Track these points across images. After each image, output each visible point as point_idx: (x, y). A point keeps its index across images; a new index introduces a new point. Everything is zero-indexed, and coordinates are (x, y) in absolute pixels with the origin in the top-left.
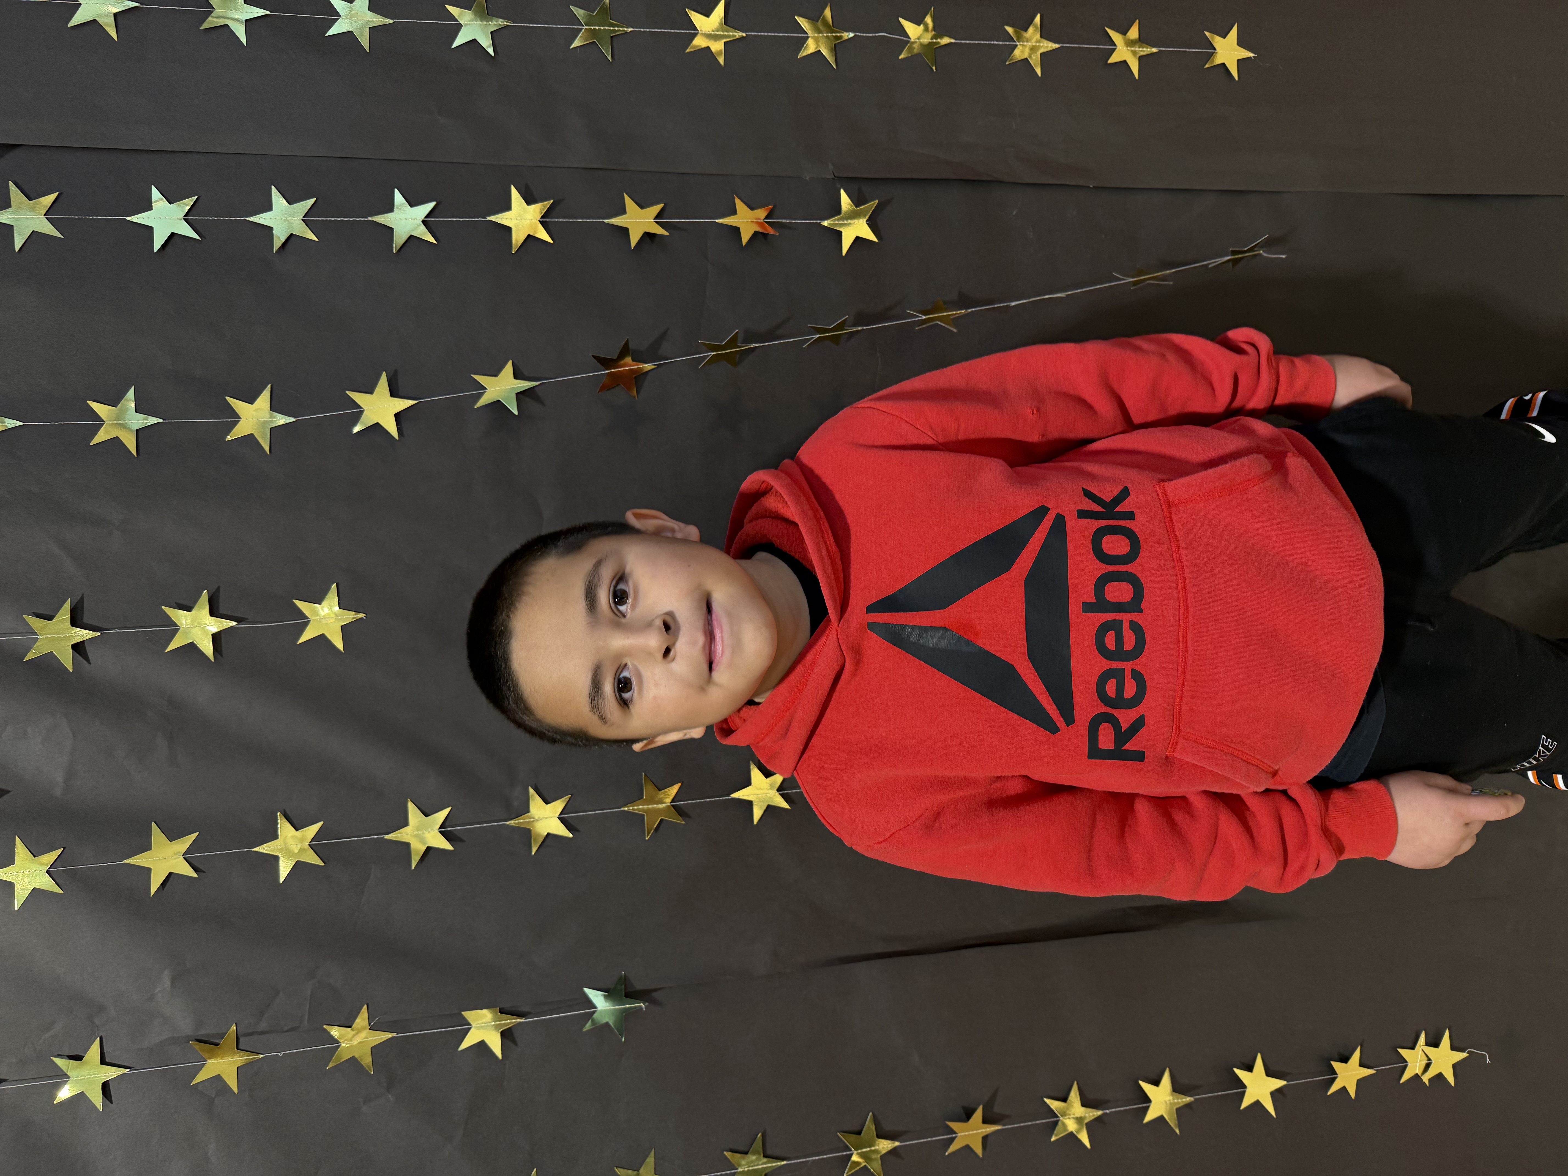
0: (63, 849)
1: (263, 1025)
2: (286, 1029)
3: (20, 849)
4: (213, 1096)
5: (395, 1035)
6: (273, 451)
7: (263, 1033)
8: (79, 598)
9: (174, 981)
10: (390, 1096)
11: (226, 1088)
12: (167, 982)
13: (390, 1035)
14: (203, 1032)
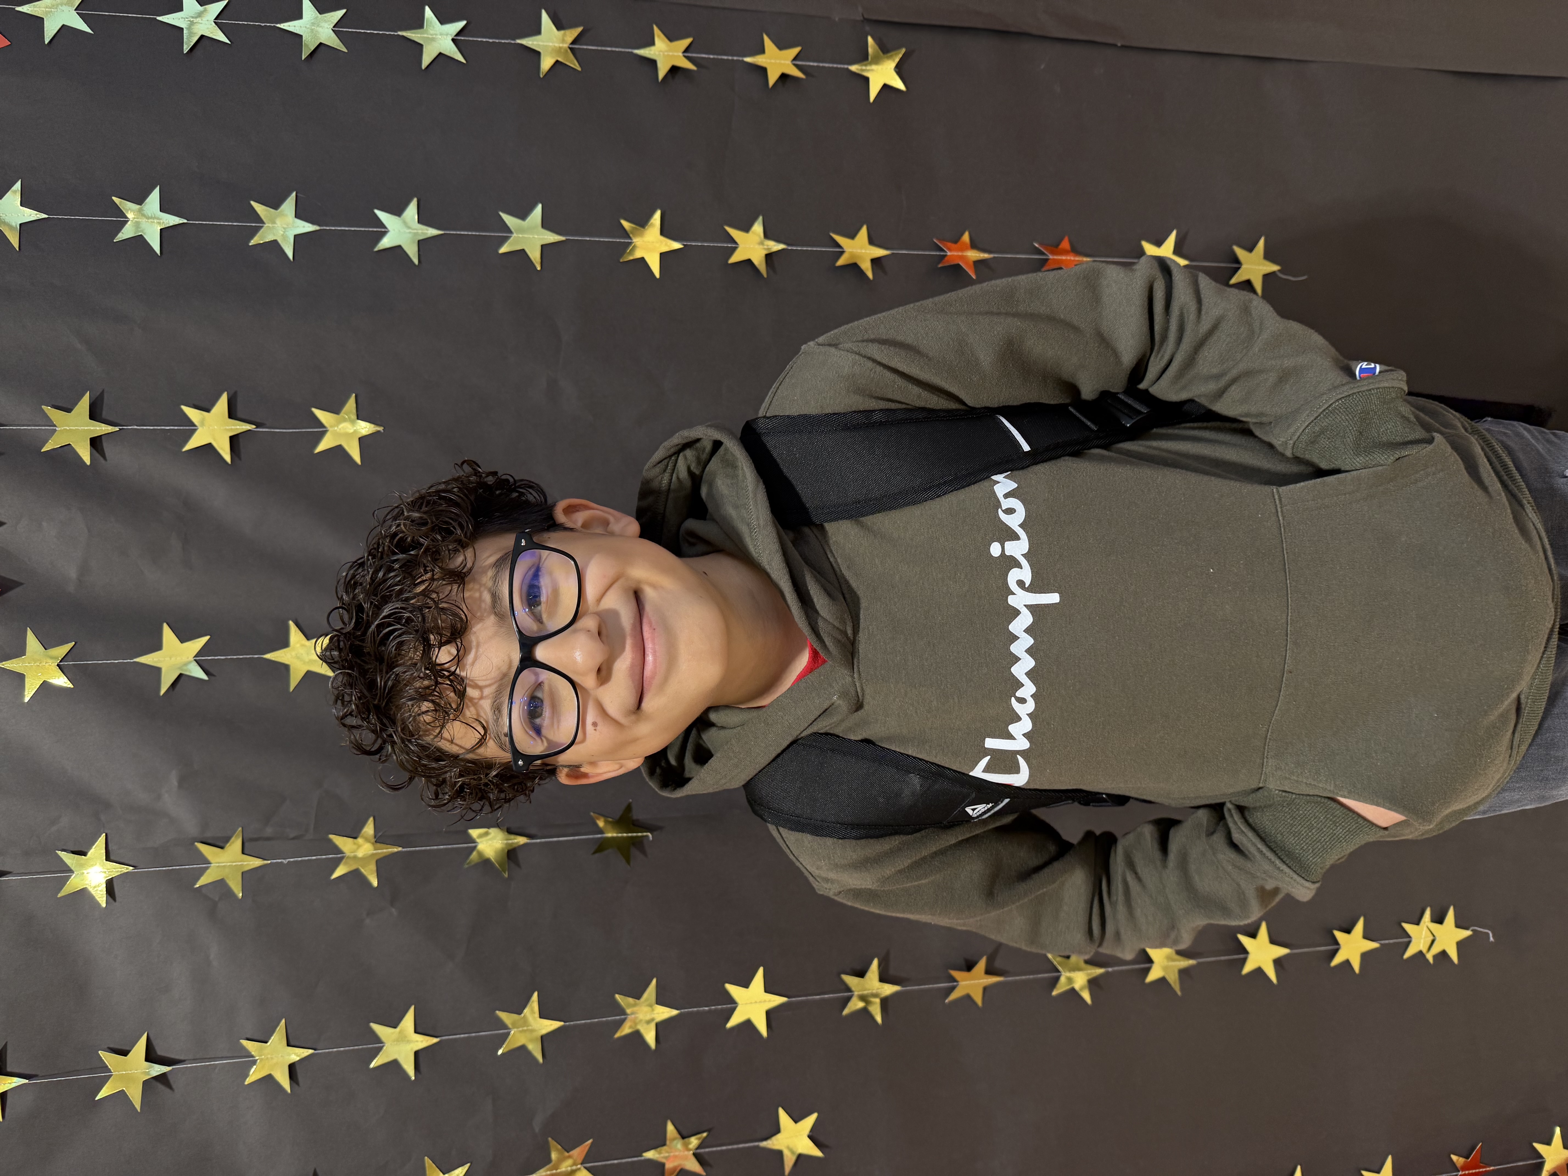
0: (74, 643)
1: (269, 831)
2: (292, 835)
3: (32, 642)
4: (217, 899)
5: (400, 849)
6: (296, 258)
7: (268, 839)
8: (98, 394)
9: (182, 781)
10: (393, 910)
11: (230, 893)
12: (175, 782)
13: (396, 849)
14: (208, 835)
